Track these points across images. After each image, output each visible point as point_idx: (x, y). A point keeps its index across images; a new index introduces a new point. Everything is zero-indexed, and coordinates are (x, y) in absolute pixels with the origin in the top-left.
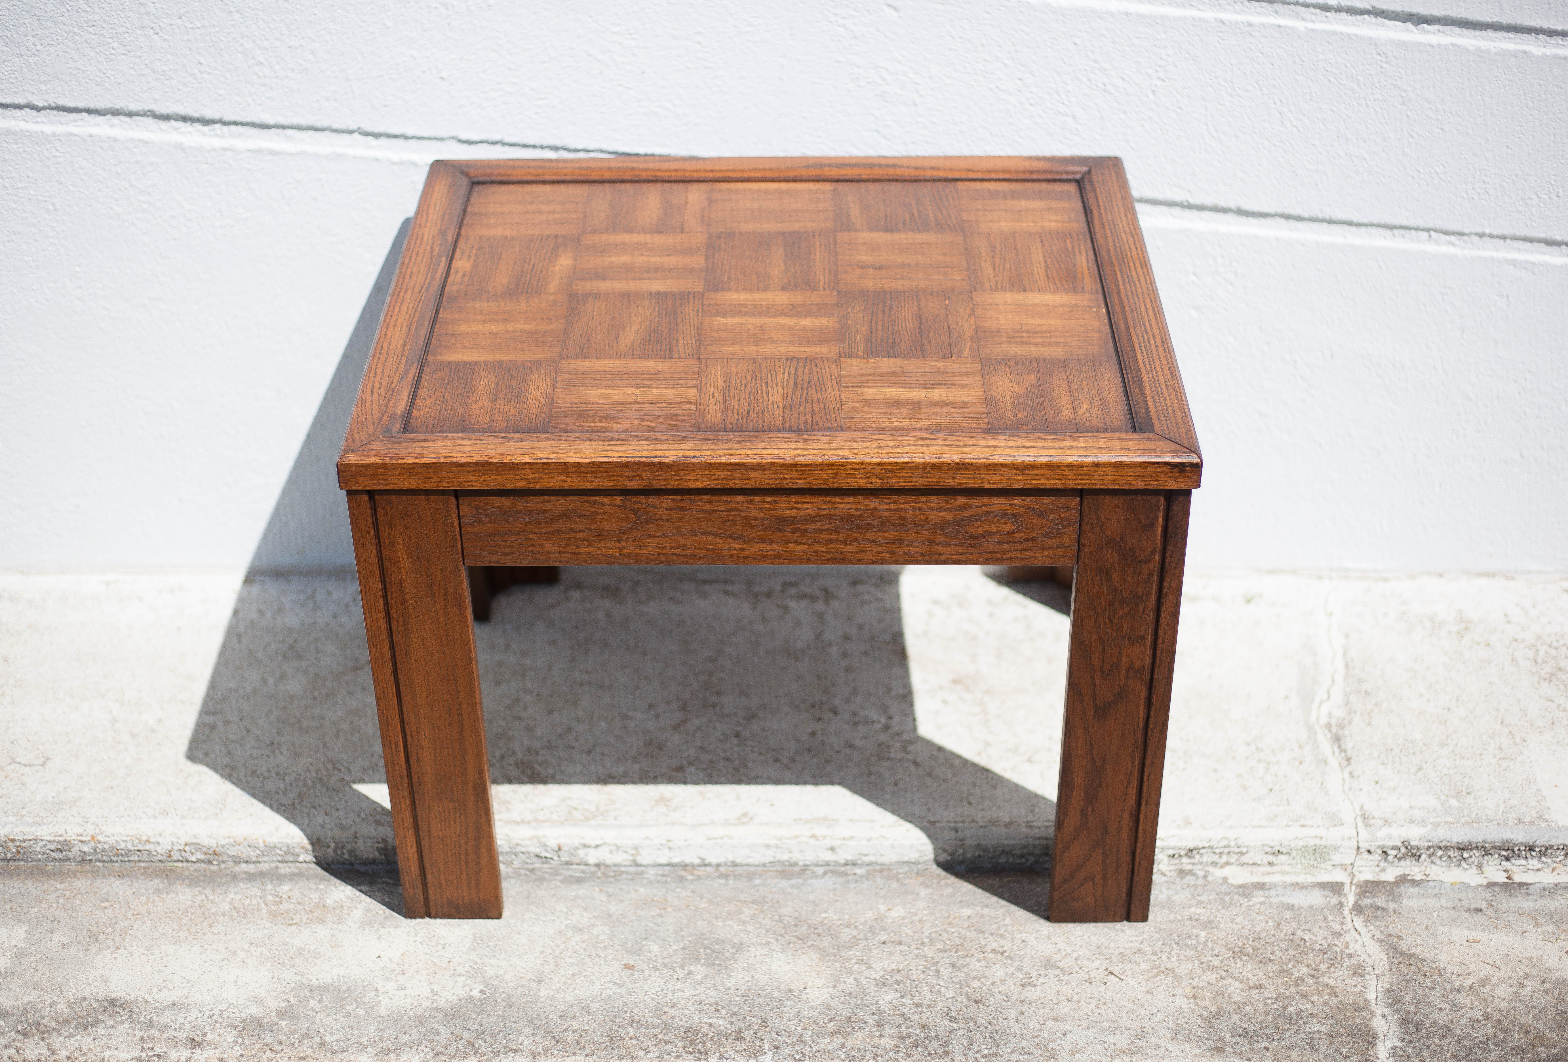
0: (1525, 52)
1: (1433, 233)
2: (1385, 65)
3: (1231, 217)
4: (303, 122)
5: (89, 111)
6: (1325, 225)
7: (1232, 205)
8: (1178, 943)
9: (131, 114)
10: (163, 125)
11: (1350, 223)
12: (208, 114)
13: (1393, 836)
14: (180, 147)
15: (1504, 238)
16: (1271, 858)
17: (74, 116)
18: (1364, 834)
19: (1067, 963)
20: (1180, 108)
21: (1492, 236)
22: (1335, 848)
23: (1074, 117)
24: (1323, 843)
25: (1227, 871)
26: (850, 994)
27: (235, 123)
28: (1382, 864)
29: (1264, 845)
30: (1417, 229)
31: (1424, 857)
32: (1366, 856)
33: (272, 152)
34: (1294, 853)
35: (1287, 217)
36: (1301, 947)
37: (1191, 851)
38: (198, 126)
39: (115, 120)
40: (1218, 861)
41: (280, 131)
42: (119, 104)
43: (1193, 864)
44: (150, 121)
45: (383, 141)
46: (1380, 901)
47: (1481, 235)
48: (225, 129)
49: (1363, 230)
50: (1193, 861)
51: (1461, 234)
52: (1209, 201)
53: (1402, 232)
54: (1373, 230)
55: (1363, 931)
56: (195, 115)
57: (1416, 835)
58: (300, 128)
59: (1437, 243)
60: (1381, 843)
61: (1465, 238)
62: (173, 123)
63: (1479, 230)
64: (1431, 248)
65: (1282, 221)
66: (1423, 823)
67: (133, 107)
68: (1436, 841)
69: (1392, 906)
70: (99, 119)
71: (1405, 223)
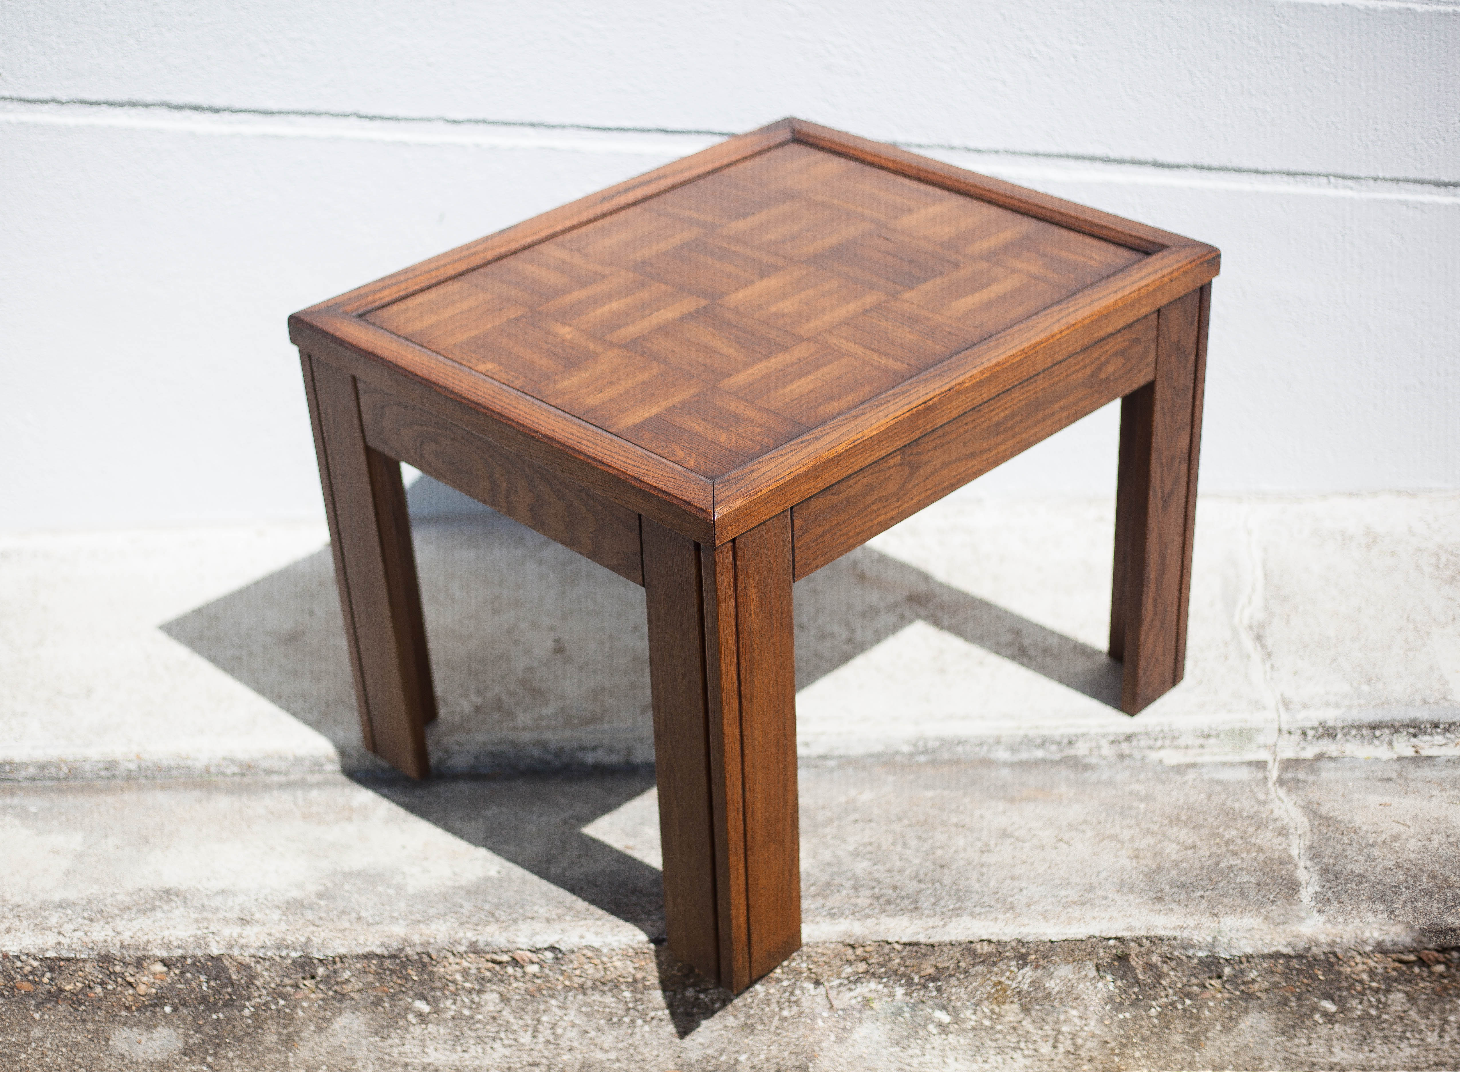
1: (1332, 179)
2: (1283, 25)
3: (1147, 169)
4: (303, 108)
5: (110, 104)
6: (1233, 173)
7: (1148, 157)
9: (147, 105)
10: (177, 114)
11: (1256, 172)
12: (218, 103)
13: (1312, 717)
14: (192, 134)
15: (1396, 180)
16: (1201, 741)
17: (95, 108)
18: (1285, 717)
19: (1021, 832)
20: (1098, 72)
21: (1385, 179)
22: (1259, 731)
24: (1248, 725)
25: (1162, 753)
27: (242, 111)
28: (1303, 744)
29: (1195, 729)
30: (1318, 175)
31: (1339, 736)
32: (1287, 736)
34: (1222, 736)
35: (1199, 167)
37: (1129, 736)
38: (209, 115)
39: (133, 111)
40: (1154, 744)
41: (283, 116)
42: (137, 97)
43: (1131, 748)
44: (164, 112)
45: (377, 123)
46: (1301, 774)
47: (1376, 179)
48: (233, 116)
49: (1268, 178)
50: (1131, 746)
51: (1357, 178)
52: (1127, 155)
53: (1304, 178)
54: (1277, 178)
55: (1286, 799)
56: (206, 104)
57: (1332, 716)
58: (301, 114)
59: (1336, 187)
60: (1300, 724)
61: (1362, 182)
62: (187, 112)
63: (1373, 174)
64: (1331, 192)
65: (1195, 172)
66: (1338, 706)
67: (149, 98)
68: (1350, 721)
69: (1311, 778)
70: (118, 111)
71: (1306, 169)
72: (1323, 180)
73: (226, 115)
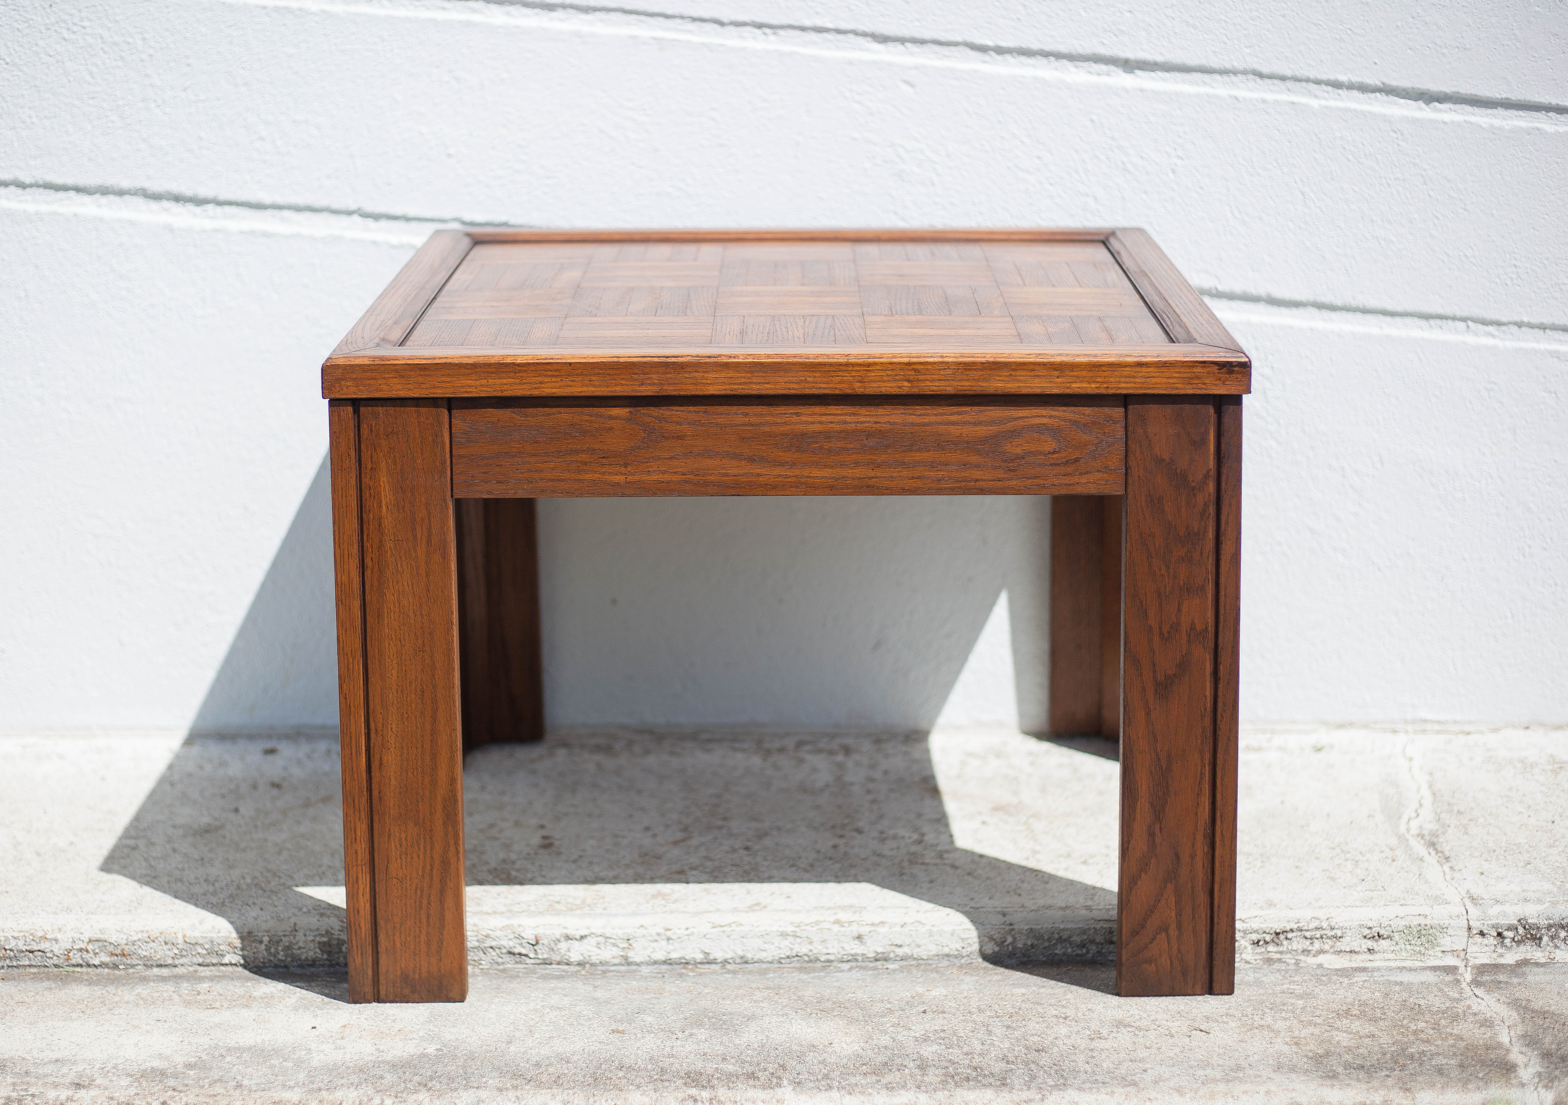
0: (1538, 129)
1: (1470, 323)
2: (1401, 143)
3: (1261, 307)
4: (301, 201)
5: (78, 190)
6: (1359, 315)
7: (1262, 292)
8: (1271, 1009)
9: (121, 193)
10: (154, 205)
11: (1385, 313)
12: (203, 192)
13: (1509, 914)
14: (169, 228)
15: (1543, 327)
16: (1370, 944)
17: (61, 194)
18: (1474, 912)
19: (1144, 1023)
20: (1202, 188)
21: (1531, 326)
22: (1443, 929)
23: (1095, 199)
24: (1428, 922)
25: (1321, 959)
26: (886, 1047)
27: (230, 203)
28: (1500, 950)
29: (1361, 926)
30: (1454, 318)
31: (1545, 939)
32: (1479, 939)
33: (266, 235)
34: (1397, 937)
35: (1320, 306)
36: (1417, 1011)
37: (1277, 934)
38: (190, 207)
39: (104, 200)
40: (1310, 948)
41: (276, 212)
42: (111, 181)
43: (1281, 953)
44: (139, 201)
45: (383, 223)
46: (1502, 977)
47: (1520, 325)
48: (219, 209)
49: (1398, 320)
50: (1281, 949)
51: (1499, 324)
52: (1238, 288)
53: (1438, 322)
54: (1409, 320)
55: (1486, 997)
56: (189, 193)
57: (1534, 913)
58: (297, 209)
59: (1476, 334)
60: (1494, 922)
61: (1504, 328)
62: (165, 204)
63: (1517, 318)
64: (1470, 339)
65: (1314, 311)
66: (1540, 901)
67: (125, 184)
68: (1556, 919)
69: (1515, 980)
70: (87, 199)
71: (1441, 311)
72: (1461, 325)
73: (210, 207)
